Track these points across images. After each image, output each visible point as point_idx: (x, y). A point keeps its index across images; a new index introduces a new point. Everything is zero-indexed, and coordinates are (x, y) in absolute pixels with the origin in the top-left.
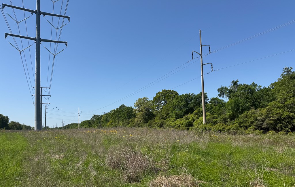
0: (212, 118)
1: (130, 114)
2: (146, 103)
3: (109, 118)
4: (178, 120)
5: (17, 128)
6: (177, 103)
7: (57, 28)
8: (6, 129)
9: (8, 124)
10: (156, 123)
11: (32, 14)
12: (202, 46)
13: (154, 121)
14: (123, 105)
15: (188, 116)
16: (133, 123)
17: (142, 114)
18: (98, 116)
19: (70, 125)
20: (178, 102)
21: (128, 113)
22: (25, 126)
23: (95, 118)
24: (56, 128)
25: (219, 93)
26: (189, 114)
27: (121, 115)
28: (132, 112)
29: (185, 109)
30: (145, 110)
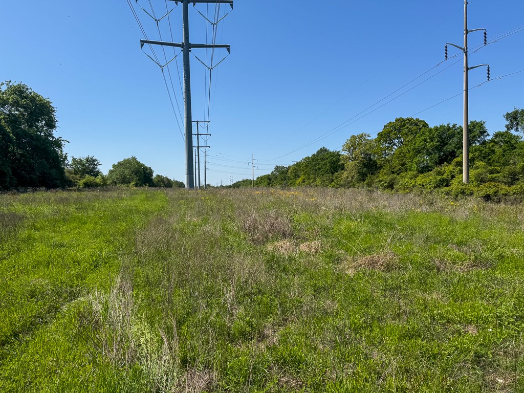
0: (487, 172)
1: (335, 164)
2: (365, 145)
3: (299, 173)
4: (422, 175)
5: (165, 185)
6: (421, 144)
7: (213, 22)
8: (150, 186)
9: (152, 179)
10: (381, 181)
11: (176, 3)
12: (467, 32)
13: (377, 177)
14: (324, 148)
15: (441, 169)
16: (340, 181)
17: (356, 165)
18: (283, 167)
19: (241, 182)
20: (425, 140)
21: (332, 163)
22: (177, 182)
23: (278, 172)
24: (222, 187)
25: (508, 123)
26: (443, 163)
27: (320, 166)
28: (339, 160)
29: (437, 156)
30: (363, 158)
